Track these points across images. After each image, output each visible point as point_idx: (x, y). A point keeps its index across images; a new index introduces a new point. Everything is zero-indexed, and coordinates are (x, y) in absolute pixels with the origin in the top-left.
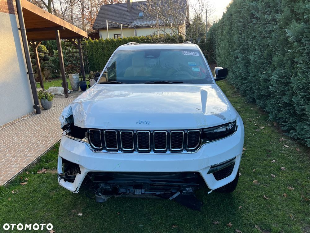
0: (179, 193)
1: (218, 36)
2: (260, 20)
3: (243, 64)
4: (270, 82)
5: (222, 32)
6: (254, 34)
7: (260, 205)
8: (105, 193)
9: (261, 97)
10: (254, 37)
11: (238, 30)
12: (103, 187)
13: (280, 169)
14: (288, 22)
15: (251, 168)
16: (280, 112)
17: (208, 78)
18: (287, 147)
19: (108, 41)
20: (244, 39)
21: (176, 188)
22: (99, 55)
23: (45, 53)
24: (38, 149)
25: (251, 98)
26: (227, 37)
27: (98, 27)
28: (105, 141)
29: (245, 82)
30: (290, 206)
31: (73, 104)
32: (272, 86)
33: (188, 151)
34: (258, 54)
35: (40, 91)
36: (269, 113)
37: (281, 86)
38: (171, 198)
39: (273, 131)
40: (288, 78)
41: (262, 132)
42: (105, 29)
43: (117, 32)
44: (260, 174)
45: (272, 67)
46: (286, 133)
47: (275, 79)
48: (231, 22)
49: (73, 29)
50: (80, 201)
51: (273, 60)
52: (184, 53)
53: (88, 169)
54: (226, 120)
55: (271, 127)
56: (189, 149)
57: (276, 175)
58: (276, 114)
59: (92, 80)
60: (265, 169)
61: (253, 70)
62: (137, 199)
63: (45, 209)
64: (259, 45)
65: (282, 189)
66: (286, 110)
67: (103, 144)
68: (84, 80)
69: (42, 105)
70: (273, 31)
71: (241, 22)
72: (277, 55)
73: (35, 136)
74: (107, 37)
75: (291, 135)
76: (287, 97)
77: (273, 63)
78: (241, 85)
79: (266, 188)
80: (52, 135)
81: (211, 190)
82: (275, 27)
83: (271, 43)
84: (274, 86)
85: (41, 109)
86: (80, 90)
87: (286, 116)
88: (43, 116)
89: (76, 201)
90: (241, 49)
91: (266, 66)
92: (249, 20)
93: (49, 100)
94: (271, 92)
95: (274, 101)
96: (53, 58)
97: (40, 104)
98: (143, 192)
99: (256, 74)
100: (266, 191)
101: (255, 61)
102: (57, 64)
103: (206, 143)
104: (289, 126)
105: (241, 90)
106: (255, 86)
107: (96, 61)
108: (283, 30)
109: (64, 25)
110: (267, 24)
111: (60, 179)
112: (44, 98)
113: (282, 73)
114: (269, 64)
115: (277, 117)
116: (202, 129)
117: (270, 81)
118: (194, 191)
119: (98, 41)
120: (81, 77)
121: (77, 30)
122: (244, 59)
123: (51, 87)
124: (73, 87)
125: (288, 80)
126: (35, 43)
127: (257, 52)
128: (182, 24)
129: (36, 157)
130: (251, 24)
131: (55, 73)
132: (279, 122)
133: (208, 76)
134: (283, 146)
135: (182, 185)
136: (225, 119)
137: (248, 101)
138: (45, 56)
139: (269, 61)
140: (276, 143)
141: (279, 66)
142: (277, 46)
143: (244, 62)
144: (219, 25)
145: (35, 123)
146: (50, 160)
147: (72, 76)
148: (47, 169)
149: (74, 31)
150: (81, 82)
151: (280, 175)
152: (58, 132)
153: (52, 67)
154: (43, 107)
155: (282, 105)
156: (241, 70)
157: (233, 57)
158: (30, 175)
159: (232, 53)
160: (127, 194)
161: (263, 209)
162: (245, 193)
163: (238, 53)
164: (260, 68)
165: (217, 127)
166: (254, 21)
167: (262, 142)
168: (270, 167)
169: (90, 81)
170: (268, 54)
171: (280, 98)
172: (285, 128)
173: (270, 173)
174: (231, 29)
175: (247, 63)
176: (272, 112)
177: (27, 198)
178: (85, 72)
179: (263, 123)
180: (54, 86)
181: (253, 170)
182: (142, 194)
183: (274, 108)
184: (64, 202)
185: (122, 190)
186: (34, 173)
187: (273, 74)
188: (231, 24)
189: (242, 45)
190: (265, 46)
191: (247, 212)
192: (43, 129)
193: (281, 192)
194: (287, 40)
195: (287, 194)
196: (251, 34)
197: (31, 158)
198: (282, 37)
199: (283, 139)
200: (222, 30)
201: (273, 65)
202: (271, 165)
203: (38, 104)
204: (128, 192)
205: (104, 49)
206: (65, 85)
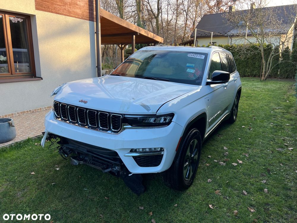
0: (111, 169)
28: (61, 111)
33: (113, 131)
49: (148, 35)
52: (190, 55)
67: (60, 114)
81: (132, 173)
109: (139, 31)
116: (124, 115)
121: (152, 35)
126: (123, 46)
136: (148, 110)
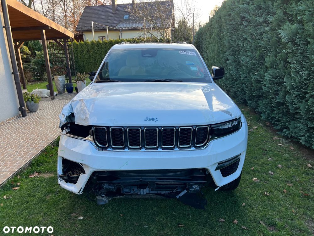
0: (185, 191)
1: (205, 40)
2: (251, 22)
3: (234, 66)
4: (262, 83)
5: (211, 35)
6: (245, 36)
7: (263, 202)
8: (109, 194)
9: (252, 98)
10: (246, 39)
11: (228, 32)
12: (107, 187)
13: (276, 167)
14: (280, 23)
15: (250, 166)
16: (272, 112)
17: (206, 77)
18: (281, 146)
19: (94, 43)
20: (235, 41)
21: (182, 186)
22: (84, 57)
23: (27, 54)
24: (28, 152)
25: (242, 99)
26: (216, 39)
27: (82, 29)
28: (111, 138)
29: (236, 83)
30: (292, 201)
31: (73, 101)
32: (265, 86)
33: (196, 147)
34: (250, 55)
35: (25, 92)
36: (261, 113)
37: (274, 86)
38: (178, 197)
39: (266, 131)
40: (281, 78)
41: (256, 132)
42: (90, 31)
43: (102, 34)
44: (258, 172)
45: (264, 68)
46: (280, 132)
47: (268, 79)
48: (220, 25)
49: (59, 29)
50: (79, 205)
51: (265, 60)
52: (181, 53)
53: (93, 168)
54: (233, 116)
55: (263, 127)
56: (197, 145)
57: (274, 172)
58: (268, 114)
59: (79, 82)
60: (263, 167)
61: (244, 71)
62: (139, 199)
63: (43, 213)
64: (251, 47)
65: (281, 185)
66: (280, 109)
67: (109, 142)
68: (70, 82)
69: (27, 107)
70: (265, 33)
71: (230, 25)
72: (270, 56)
73: (23, 139)
74: (92, 39)
75: (284, 134)
76: (280, 97)
77: (265, 64)
78: (231, 87)
79: (266, 185)
80: (42, 138)
81: (218, 187)
82: (267, 29)
83: (263, 45)
84: (267, 86)
85: (26, 112)
86: (66, 92)
87: (279, 115)
88: (29, 119)
89: (75, 205)
90: (231, 51)
91: (258, 67)
92: (239, 23)
93: (35, 102)
94: (263, 93)
95: (266, 101)
96: (35, 60)
97: (26, 106)
98: (148, 192)
99: (248, 75)
100: (266, 188)
101: (247, 63)
102: (40, 66)
103: (214, 139)
104: (282, 125)
105: (232, 91)
106: (247, 87)
107: (81, 63)
108: (275, 32)
109: (50, 25)
110: (258, 26)
111: (61, 180)
112: (30, 100)
113: (274, 73)
114: (260, 65)
115: (269, 116)
116: (211, 125)
117: (262, 81)
118: (201, 189)
119: (82, 42)
120: (67, 80)
121: (63, 30)
122: (234, 61)
123: (35, 89)
124: (58, 89)
125: (281, 80)
126: (18, 43)
127: (249, 53)
128: (168, 28)
129: (26, 161)
130: (242, 26)
131: (37, 75)
132: (272, 122)
133: (206, 75)
134: (277, 144)
135: (189, 183)
136: (231, 115)
137: (238, 102)
138: (27, 57)
139: (261, 63)
140: (270, 142)
141: (272, 66)
142: (269, 48)
143: (234, 64)
144: (207, 28)
145: (22, 126)
146: (42, 163)
147: (57, 78)
148: (39, 173)
149: (60, 31)
150: (67, 84)
151: (278, 172)
152: (48, 134)
153: (34, 69)
154: (29, 110)
155: (275, 105)
156: (232, 71)
157: (223, 59)
158: (21, 180)
159: (221, 55)
160: (131, 195)
161: (266, 205)
162: (247, 190)
163: (228, 55)
164: (252, 69)
165: (224, 123)
166: (245, 23)
167: (257, 142)
168: (268, 165)
169: (77, 83)
170: (259, 56)
171: (273, 98)
172: (277, 128)
173: (268, 171)
174: (220, 32)
175: (238, 64)
176: (265, 112)
177: (21, 203)
178: (72, 74)
179: (255, 123)
180: (39, 89)
181: (252, 168)
182: (147, 194)
183: (266, 108)
184: (62, 206)
185: (126, 190)
186: (26, 177)
187: (265, 75)
188: (221, 26)
189: (233, 48)
190: (257, 47)
191: (250, 209)
192: (31, 132)
193: (281, 188)
194: (279, 42)
195: (286, 190)
196: (242, 36)
197: (21, 161)
198: (275, 38)
199: (276, 138)
200: (210, 33)
201: (266, 66)
202: (268, 163)
203: (24, 106)
204: (132, 192)
205: (90, 51)
206: (50, 87)
